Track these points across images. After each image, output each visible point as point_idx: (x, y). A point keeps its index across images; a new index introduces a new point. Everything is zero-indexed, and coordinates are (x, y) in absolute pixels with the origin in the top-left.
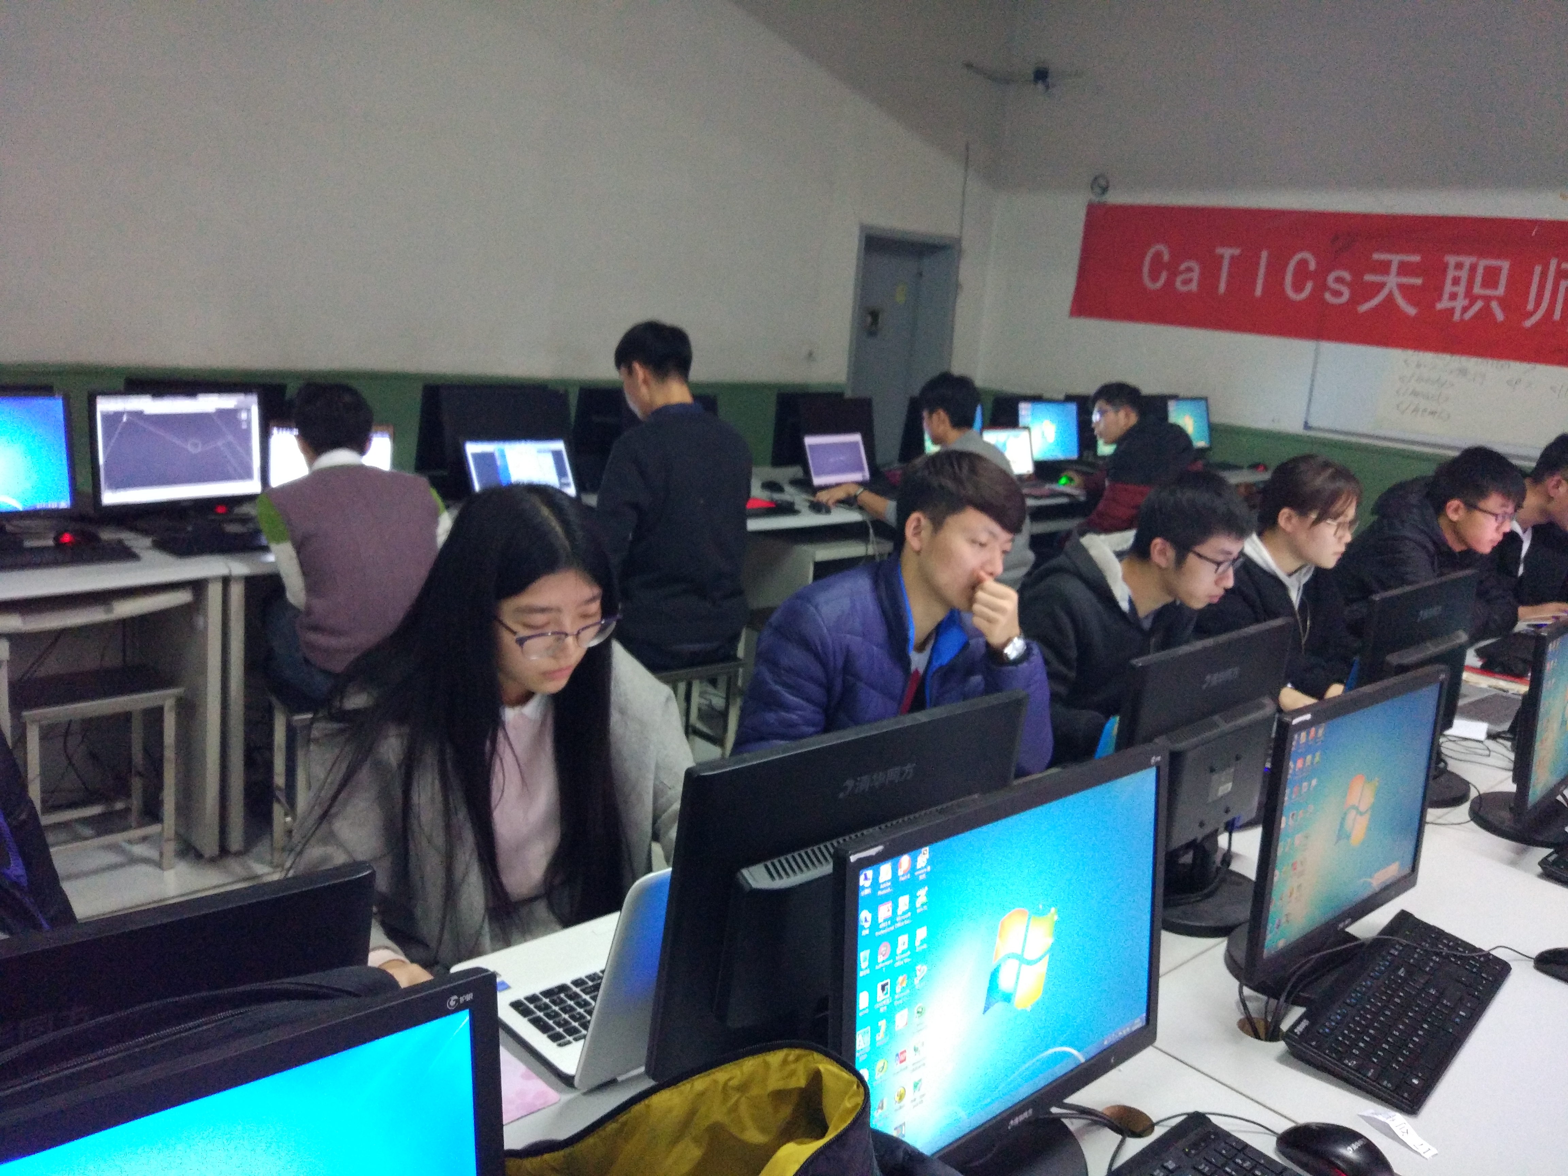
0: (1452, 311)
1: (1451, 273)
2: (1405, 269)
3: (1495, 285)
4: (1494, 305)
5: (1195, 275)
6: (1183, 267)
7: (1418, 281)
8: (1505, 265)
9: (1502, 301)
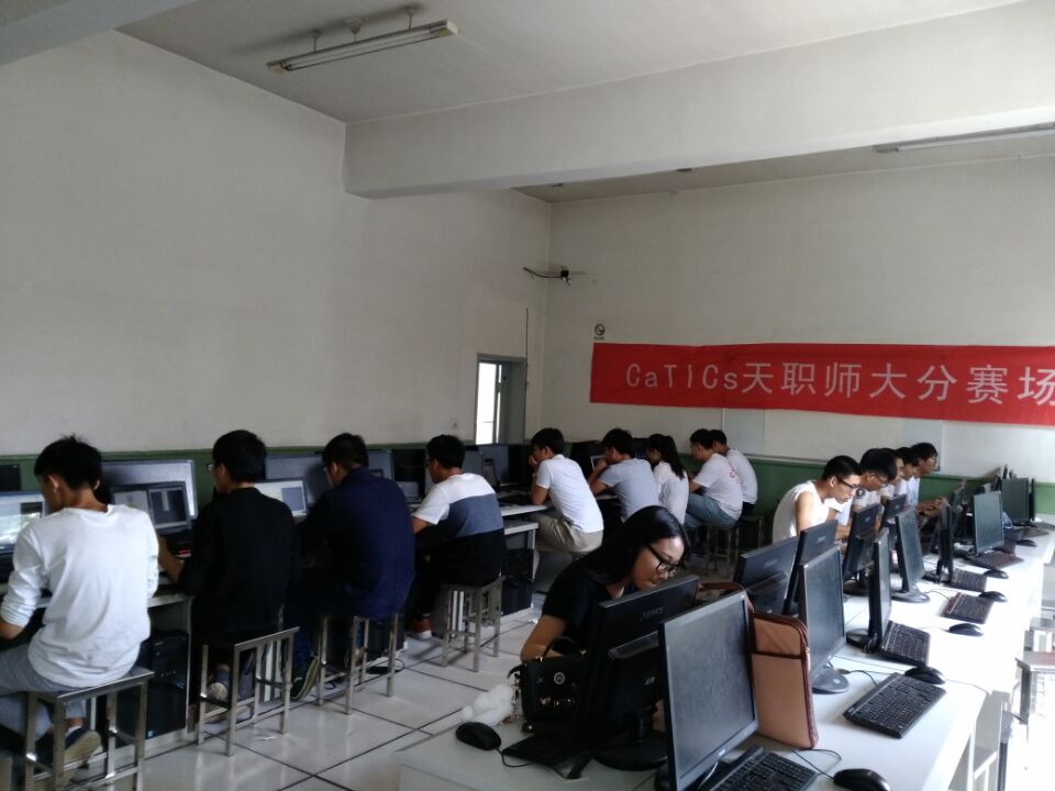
0: (790, 390)
1: (787, 371)
2: (763, 370)
3: (809, 377)
4: (810, 387)
5: (655, 378)
6: (648, 375)
7: (771, 376)
8: (813, 367)
9: (812, 383)
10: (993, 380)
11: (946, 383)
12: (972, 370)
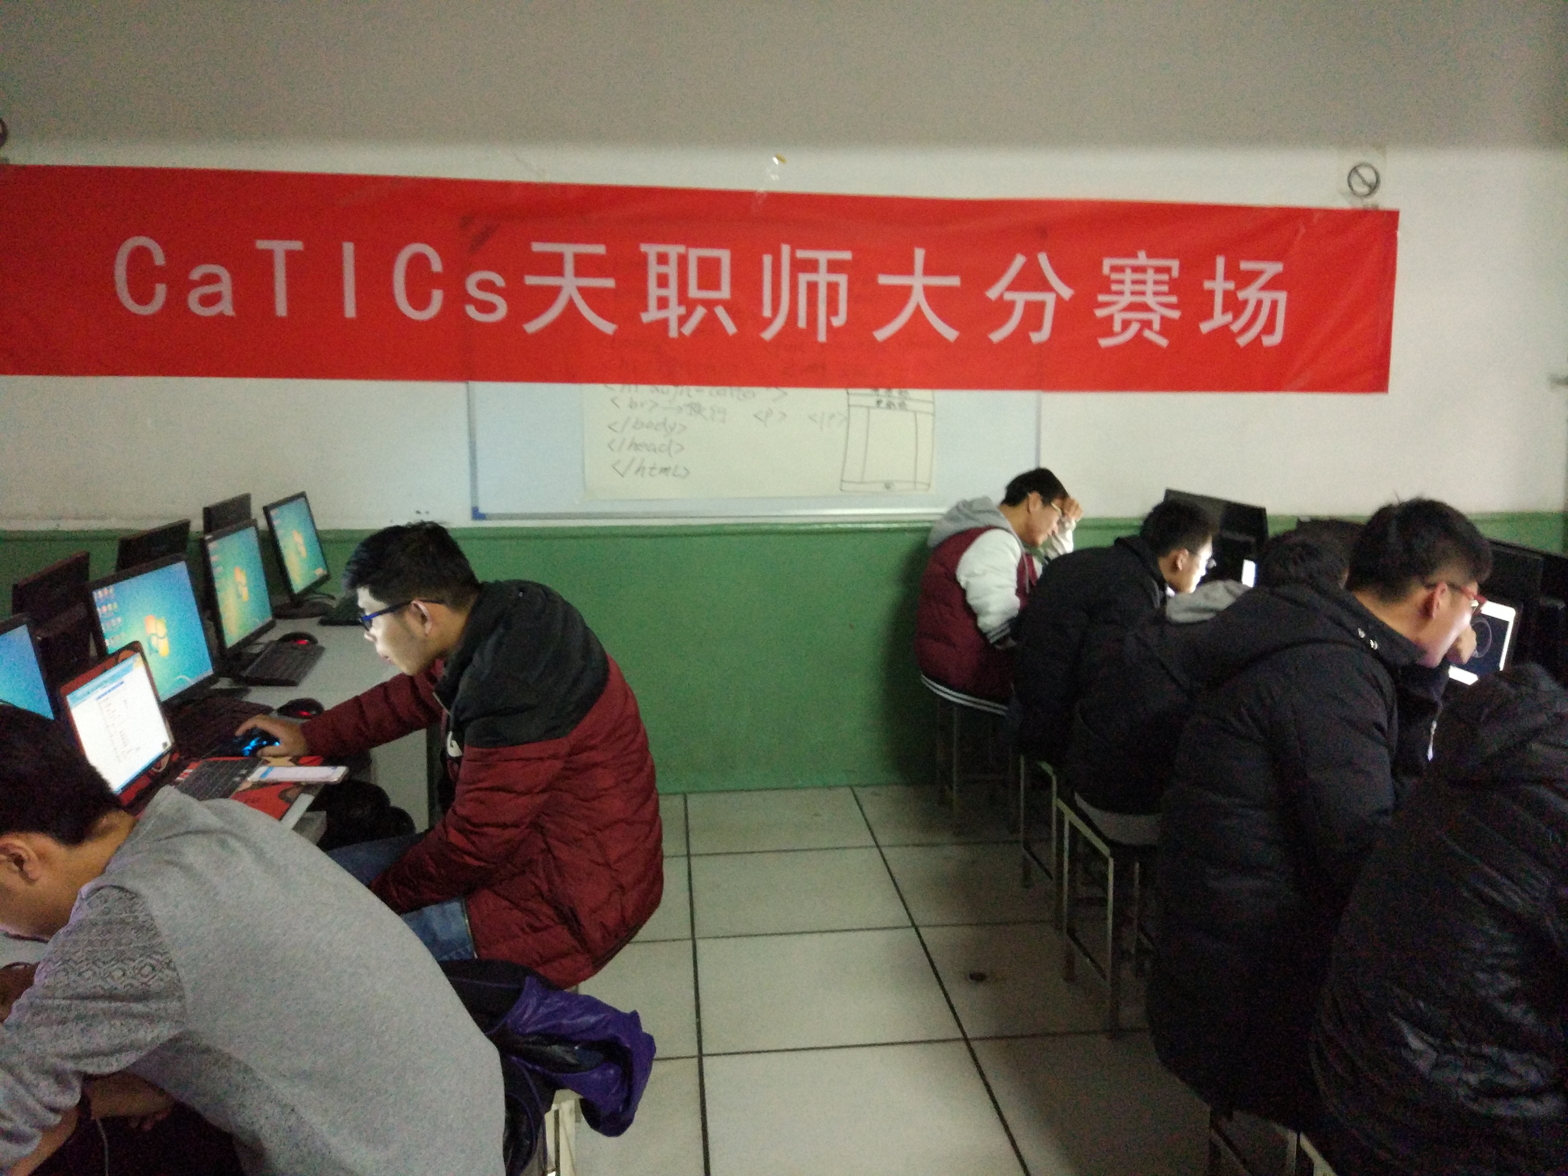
0: (664, 323)
1: (654, 270)
2: (585, 265)
3: (715, 285)
4: (721, 312)
5: (225, 286)
6: (196, 274)
7: (609, 283)
8: (725, 256)
9: (728, 306)
10: (1150, 288)
11: (1049, 299)
12: (1107, 263)
